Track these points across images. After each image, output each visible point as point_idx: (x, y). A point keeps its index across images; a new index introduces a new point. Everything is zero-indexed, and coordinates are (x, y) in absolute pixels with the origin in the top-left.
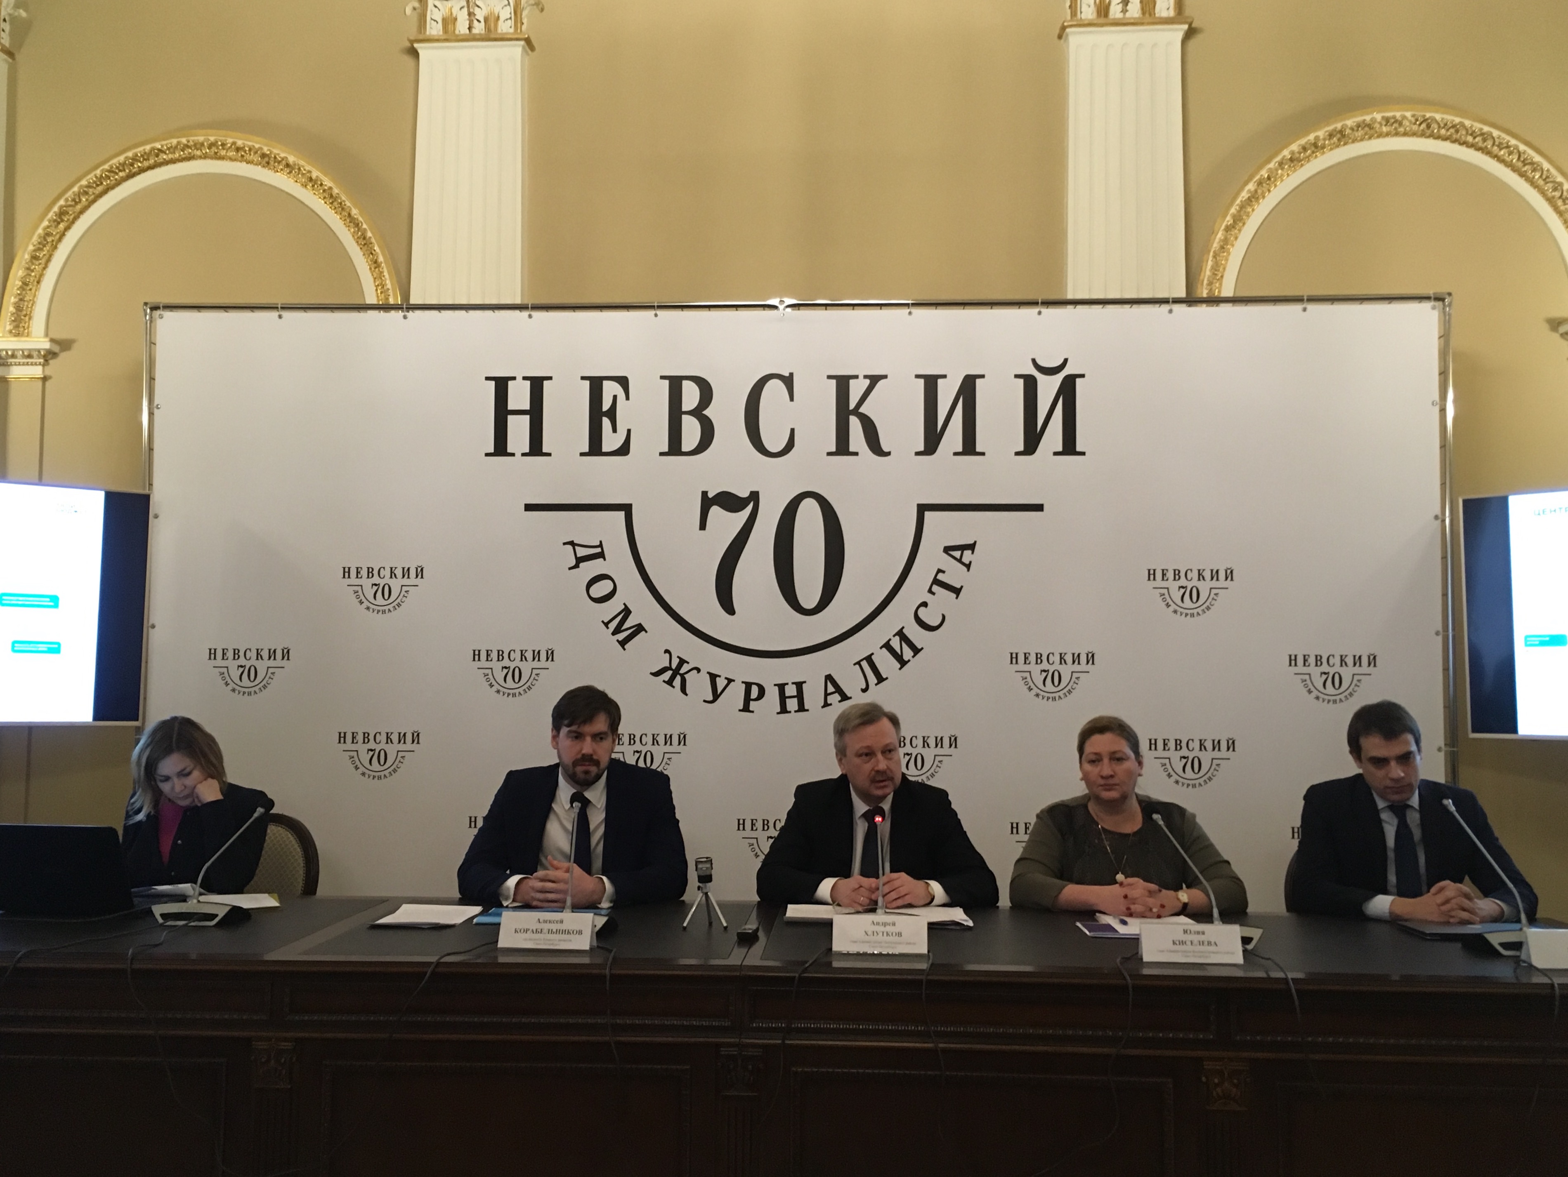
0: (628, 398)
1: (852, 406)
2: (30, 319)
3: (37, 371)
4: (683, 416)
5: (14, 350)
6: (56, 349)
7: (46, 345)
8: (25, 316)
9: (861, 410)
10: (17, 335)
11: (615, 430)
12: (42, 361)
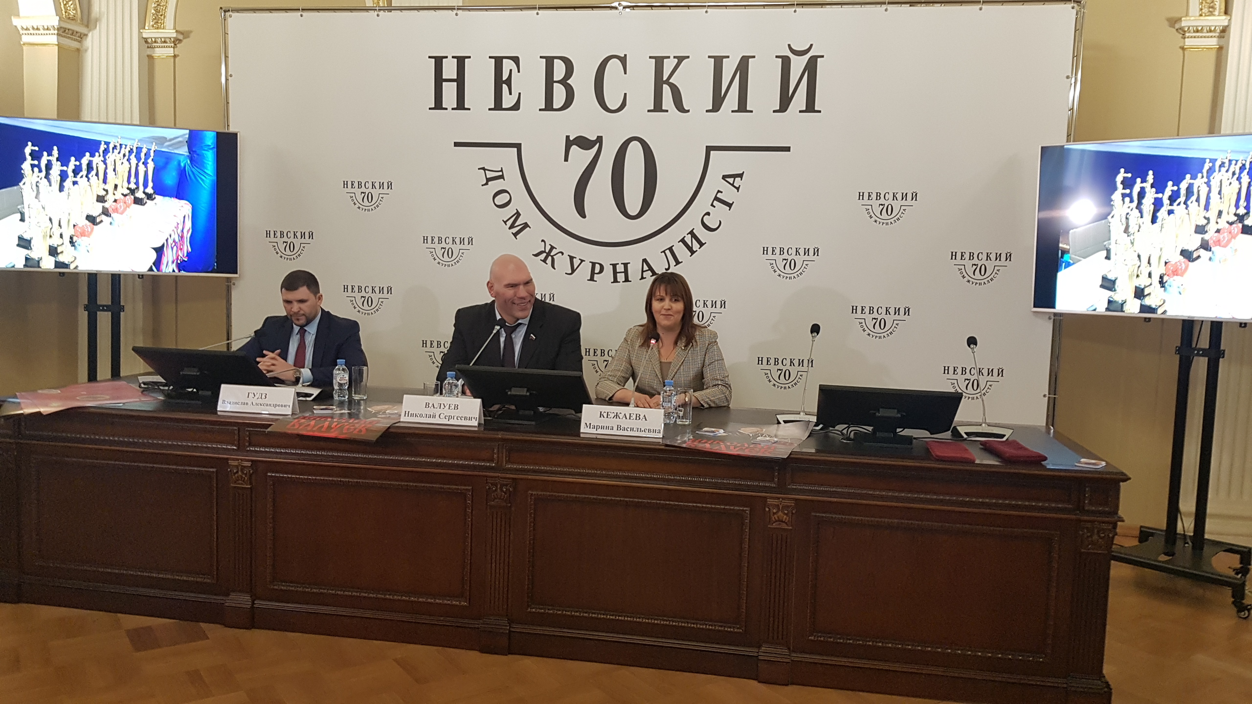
0: (519, 72)
1: (665, 79)
2: (164, 18)
3: (170, 52)
4: (555, 84)
5: (155, 38)
6: (181, 37)
7: (174, 35)
8: (161, 15)
9: (670, 81)
10: (158, 28)
11: (510, 94)
12: (173, 45)
